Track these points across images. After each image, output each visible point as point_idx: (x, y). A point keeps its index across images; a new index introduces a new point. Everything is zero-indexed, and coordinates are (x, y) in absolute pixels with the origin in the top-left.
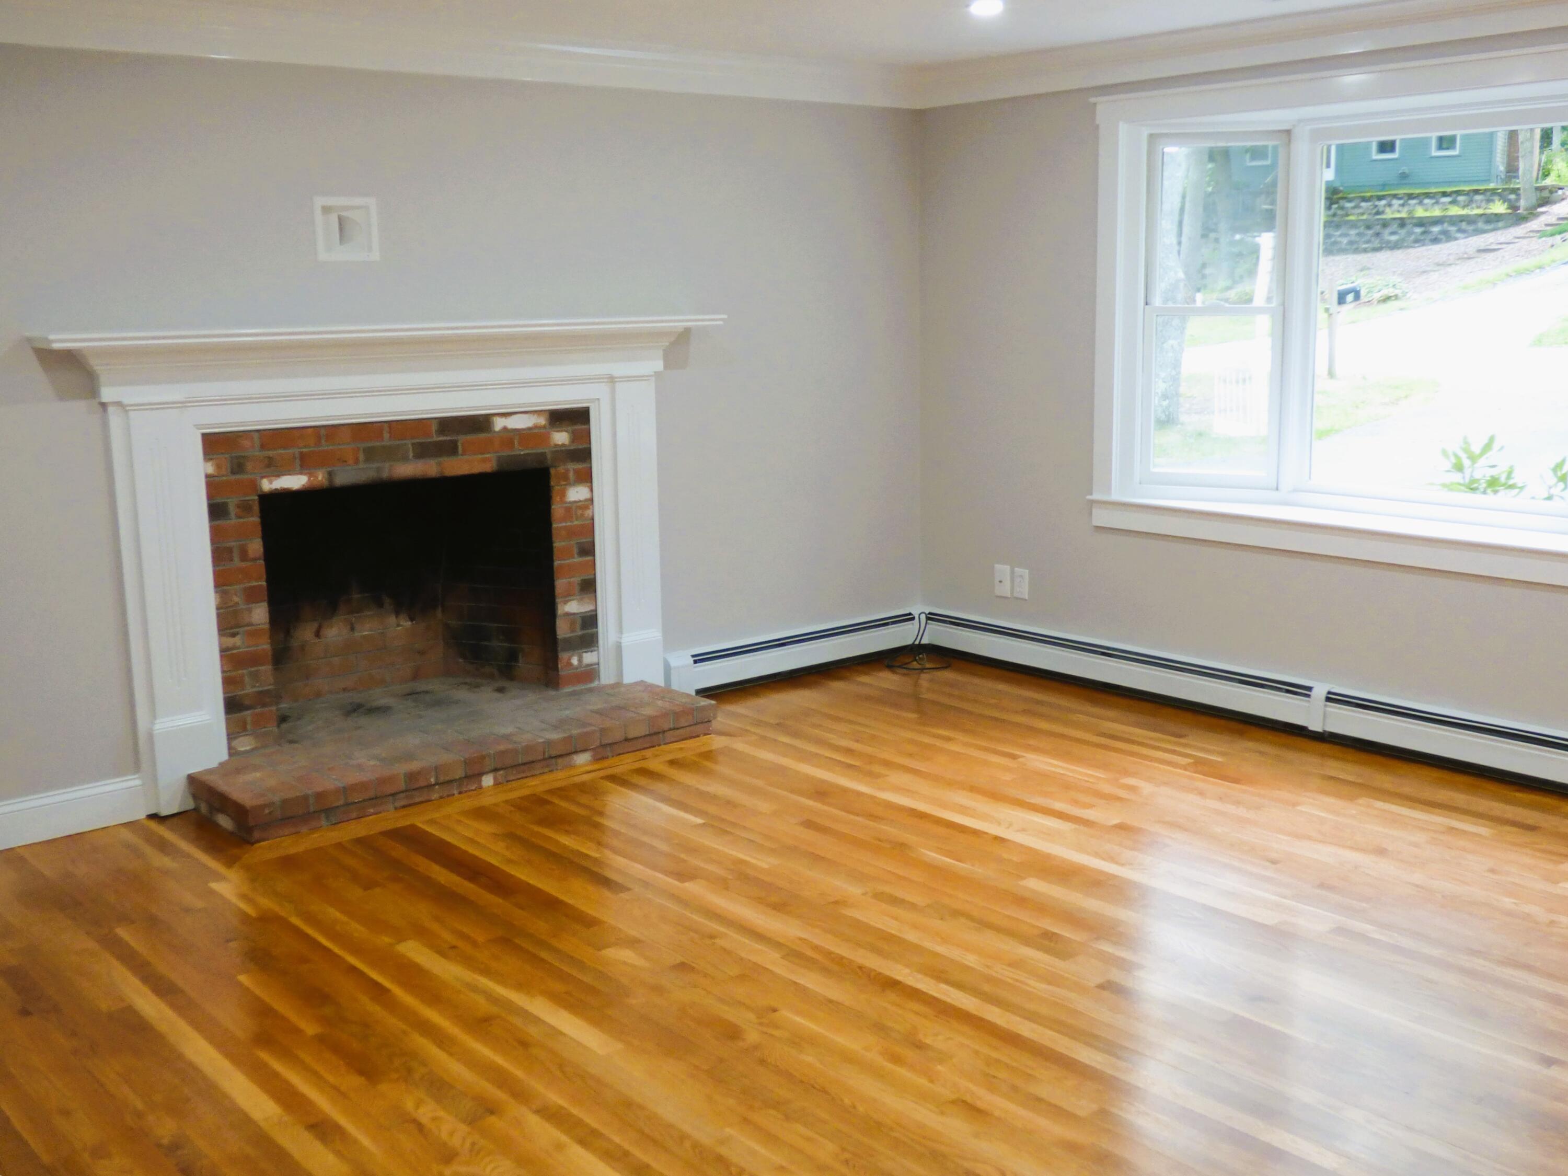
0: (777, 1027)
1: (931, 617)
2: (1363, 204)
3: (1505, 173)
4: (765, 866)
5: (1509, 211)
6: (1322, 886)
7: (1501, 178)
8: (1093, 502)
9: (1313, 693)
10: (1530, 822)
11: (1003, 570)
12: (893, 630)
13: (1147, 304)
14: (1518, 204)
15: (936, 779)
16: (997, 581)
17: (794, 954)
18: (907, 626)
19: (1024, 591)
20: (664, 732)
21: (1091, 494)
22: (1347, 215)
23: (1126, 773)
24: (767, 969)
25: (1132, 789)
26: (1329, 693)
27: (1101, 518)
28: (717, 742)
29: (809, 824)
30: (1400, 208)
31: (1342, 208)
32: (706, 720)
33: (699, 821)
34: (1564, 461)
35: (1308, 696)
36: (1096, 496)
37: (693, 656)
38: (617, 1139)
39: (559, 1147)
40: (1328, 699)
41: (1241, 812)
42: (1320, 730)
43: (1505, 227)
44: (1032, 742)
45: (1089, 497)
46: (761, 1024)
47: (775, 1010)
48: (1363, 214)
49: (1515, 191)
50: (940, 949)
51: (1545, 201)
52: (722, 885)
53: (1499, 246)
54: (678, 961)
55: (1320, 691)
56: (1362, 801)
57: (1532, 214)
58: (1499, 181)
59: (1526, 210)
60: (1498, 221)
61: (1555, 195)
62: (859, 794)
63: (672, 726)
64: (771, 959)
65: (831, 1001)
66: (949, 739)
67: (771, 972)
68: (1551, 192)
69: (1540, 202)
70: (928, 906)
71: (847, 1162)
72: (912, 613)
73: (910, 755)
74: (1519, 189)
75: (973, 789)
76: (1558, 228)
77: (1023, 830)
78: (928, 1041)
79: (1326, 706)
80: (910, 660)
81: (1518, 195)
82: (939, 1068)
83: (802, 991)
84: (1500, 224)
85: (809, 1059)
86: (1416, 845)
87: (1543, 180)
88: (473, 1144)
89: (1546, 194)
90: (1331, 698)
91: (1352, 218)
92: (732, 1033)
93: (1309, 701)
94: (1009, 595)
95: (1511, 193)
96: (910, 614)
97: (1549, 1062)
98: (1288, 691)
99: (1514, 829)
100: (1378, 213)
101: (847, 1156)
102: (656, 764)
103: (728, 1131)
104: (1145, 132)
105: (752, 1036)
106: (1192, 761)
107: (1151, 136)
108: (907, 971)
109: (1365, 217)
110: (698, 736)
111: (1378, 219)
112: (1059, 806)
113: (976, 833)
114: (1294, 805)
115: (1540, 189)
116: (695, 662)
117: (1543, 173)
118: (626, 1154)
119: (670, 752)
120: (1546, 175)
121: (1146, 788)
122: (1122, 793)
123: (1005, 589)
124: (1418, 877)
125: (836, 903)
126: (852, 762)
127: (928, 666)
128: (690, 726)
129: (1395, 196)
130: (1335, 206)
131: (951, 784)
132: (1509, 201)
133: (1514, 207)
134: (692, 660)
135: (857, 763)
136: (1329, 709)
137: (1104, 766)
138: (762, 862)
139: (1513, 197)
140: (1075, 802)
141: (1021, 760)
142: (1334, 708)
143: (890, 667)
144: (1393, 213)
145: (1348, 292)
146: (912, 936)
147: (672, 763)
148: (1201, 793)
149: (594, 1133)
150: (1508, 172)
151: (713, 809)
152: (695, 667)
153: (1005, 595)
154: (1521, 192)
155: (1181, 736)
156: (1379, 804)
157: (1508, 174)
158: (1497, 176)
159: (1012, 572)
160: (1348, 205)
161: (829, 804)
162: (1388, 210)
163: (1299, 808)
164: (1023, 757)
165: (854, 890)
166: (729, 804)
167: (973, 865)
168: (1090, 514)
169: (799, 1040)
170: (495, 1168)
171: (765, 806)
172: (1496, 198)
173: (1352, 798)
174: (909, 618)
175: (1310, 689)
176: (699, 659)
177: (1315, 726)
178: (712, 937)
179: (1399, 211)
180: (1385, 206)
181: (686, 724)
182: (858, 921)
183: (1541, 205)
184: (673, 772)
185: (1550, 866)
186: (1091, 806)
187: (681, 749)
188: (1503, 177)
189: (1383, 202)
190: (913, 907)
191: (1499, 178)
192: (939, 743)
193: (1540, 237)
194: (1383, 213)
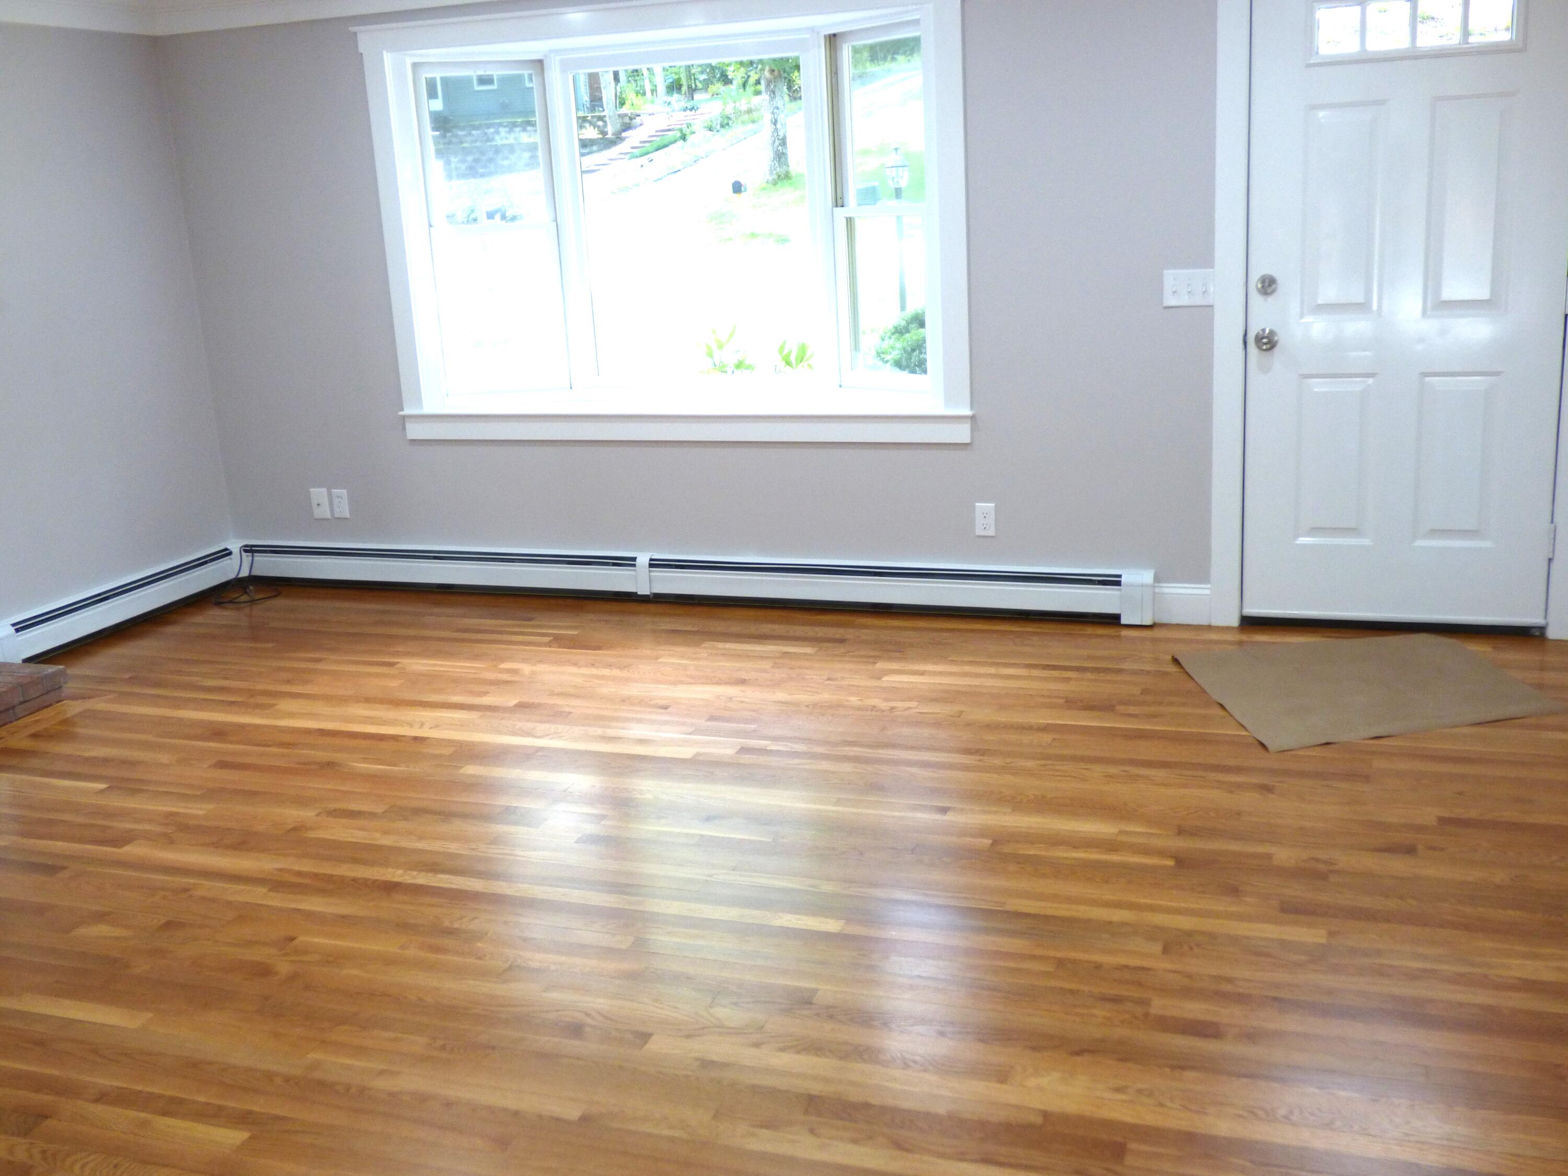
0: (306, 952)
1: (250, 549)
2: (474, 132)
3: (589, 102)
4: (200, 813)
5: (601, 136)
6: (712, 718)
7: (587, 107)
8: (404, 417)
9: (638, 562)
10: (838, 636)
11: (318, 494)
12: (213, 567)
13: (430, 226)
14: (606, 130)
15: (327, 699)
16: (314, 506)
17: (277, 884)
18: (225, 562)
19: (343, 510)
20: (14, 707)
21: (403, 410)
22: (462, 143)
23: (503, 660)
24: (262, 905)
25: (515, 672)
26: (651, 560)
27: (415, 431)
28: (73, 708)
29: (223, 765)
30: (508, 136)
31: (457, 136)
32: (57, 687)
33: (103, 786)
34: (785, 342)
35: (634, 565)
36: (407, 411)
37: (13, 625)
38: (202, 1099)
39: (144, 1124)
40: (651, 566)
41: (616, 672)
42: (648, 593)
43: (599, 150)
44: (400, 649)
45: (401, 413)
46: (286, 955)
47: (292, 939)
48: (475, 141)
49: (601, 118)
50: (420, 845)
51: (627, 126)
52: (169, 841)
53: (597, 168)
54: (163, 922)
55: (643, 559)
56: (705, 645)
57: (617, 139)
58: (586, 109)
59: (613, 134)
60: (592, 145)
61: (634, 121)
62: (257, 727)
63: (22, 699)
64: (258, 895)
65: (343, 917)
66: (319, 660)
67: (268, 906)
68: (631, 119)
69: (623, 128)
70: (386, 811)
71: (443, 1048)
72: (228, 548)
73: (288, 682)
74: (605, 116)
75: (368, 700)
76: (644, 150)
77: (437, 726)
78: (456, 925)
79: (650, 571)
80: (238, 595)
81: (605, 122)
82: (479, 944)
83: (310, 916)
84: (595, 148)
85: (355, 972)
86: (765, 671)
87: (622, 107)
88: (44, 1152)
89: (627, 120)
90: (654, 564)
91: (465, 145)
92: (263, 971)
93: (635, 570)
94: (329, 516)
95: (598, 120)
96: (226, 549)
97: (944, 810)
98: (614, 564)
99: (830, 645)
100: (488, 140)
101: (440, 1043)
102: (20, 741)
103: (312, 1056)
104: (409, 61)
105: (284, 968)
106: (552, 638)
107: (415, 65)
108: (400, 872)
109: (478, 144)
110: (50, 705)
111: (490, 146)
112: (456, 699)
113: (395, 738)
114: (657, 658)
115: (621, 116)
116: (17, 631)
117: (620, 103)
118: (220, 1108)
119: (25, 727)
120: (622, 104)
121: (526, 668)
122: (506, 677)
123: (323, 512)
124: (781, 695)
125: (295, 829)
126: (233, 699)
127: (258, 597)
128: (42, 695)
129: (500, 125)
130: (449, 134)
131: (343, 700)
132: (599, 127)
133: (604, 133)
134: (12, 629)
135: (240, 699)
136: (653, 574)
137: (476, 657)
138: (198, 810)
139: (600, 123)
140: (472, 693)
141: (399, 666)
142: (658, 573)
143: (219, 604)
144: (502, 139)
145: (496, 212)
146: (387, 841)
147: (35, 736)
148: (575, 664)
149: (172, 1100)
150: (591, 102)
151: (112, 772)
152: (17, 636)
153: (324, 517)
154: (607, 119)
155: (530, 619)
156: (720, 645)
157: (592, 103)
158: (583, 105)
159: (330, 495)
160: (461, 133)
161: (231, 742)
162: (497, 137)
163: (660, 660)
164: (398, 663)
165: (307, 814)
166: (125, 762)
167: (408, 767)
168: (404, 429)
169: (335, 958)
170: (83, 1167)
171: (164, 758)
172: (587, 125)
173: (698, 644)
174: (226, 553)
175: (634, 559)
176: (20, 627)
177: (644, 590)
178: (186, 890)
179: (507, 138)
180: (493, 133)
181: (37, 695)
182: (325, 840)
183: (624, 131)
184: (42, 746)
185: (870, 667)
186: (485, 693)
187: (37, 721)
188: (588, 106)
189: (492, 130)
190: (373, 815)
191: (585, 106)
192: (311, 665)
193: (630, 159)
194: (493, 139)
